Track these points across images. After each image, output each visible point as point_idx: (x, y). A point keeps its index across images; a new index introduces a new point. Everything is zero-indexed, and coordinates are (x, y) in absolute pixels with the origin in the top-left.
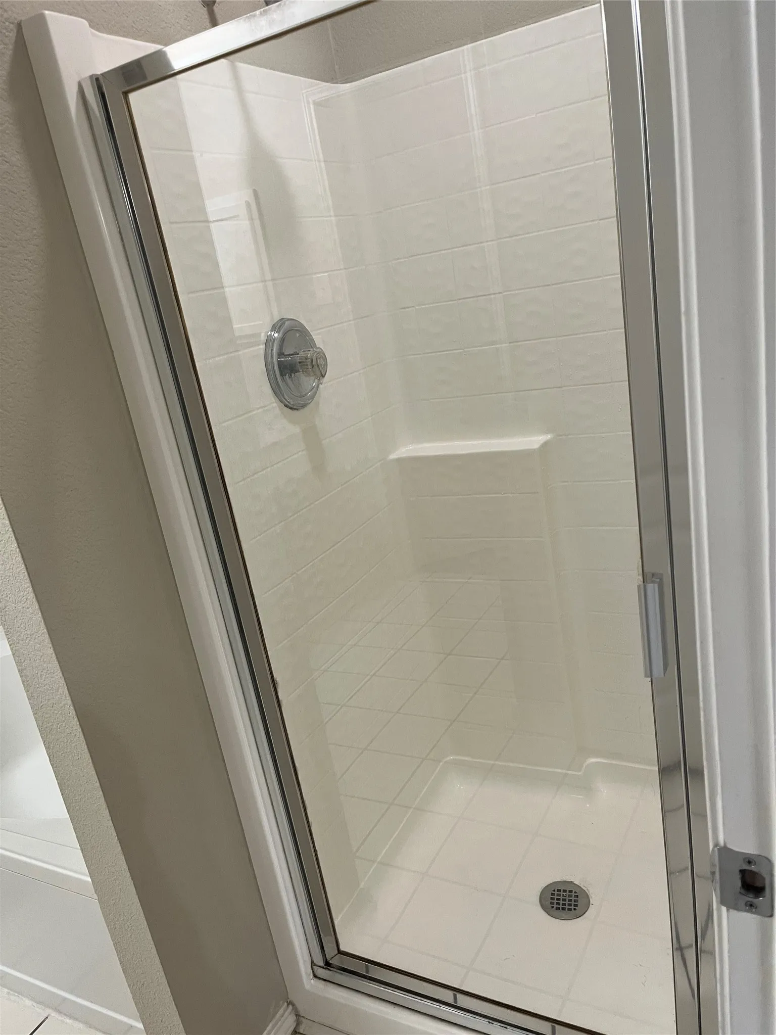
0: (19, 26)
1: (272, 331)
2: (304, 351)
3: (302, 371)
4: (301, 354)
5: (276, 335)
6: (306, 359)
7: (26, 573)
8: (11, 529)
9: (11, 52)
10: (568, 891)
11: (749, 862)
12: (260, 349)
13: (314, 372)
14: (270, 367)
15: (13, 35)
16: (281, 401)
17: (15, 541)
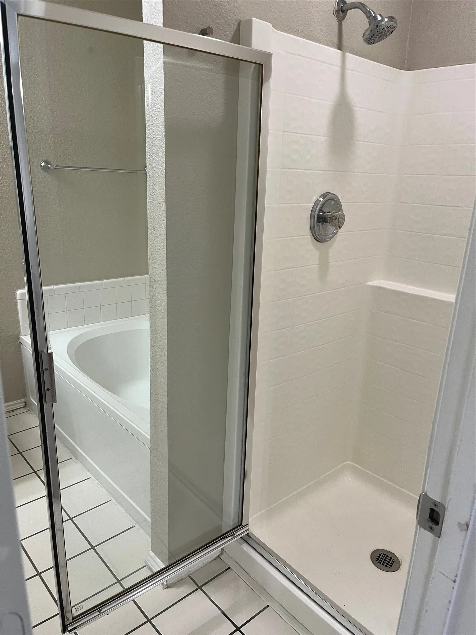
0: (239, 23)
1: (320, 197)
2: (334, 212)
3: (330, 223)
4: (332, 213)
5: (322, 200)
6: (333, 217)
7: (166, 281)
8: (166, 259)
9: (232, 35)
10: (389, 557)
11: (435, 505)
12: (311, 205)
13: (335, 225)
14: (313, 215)
15: (235, 27)
16: (313, 235)
17: (166, 265)
